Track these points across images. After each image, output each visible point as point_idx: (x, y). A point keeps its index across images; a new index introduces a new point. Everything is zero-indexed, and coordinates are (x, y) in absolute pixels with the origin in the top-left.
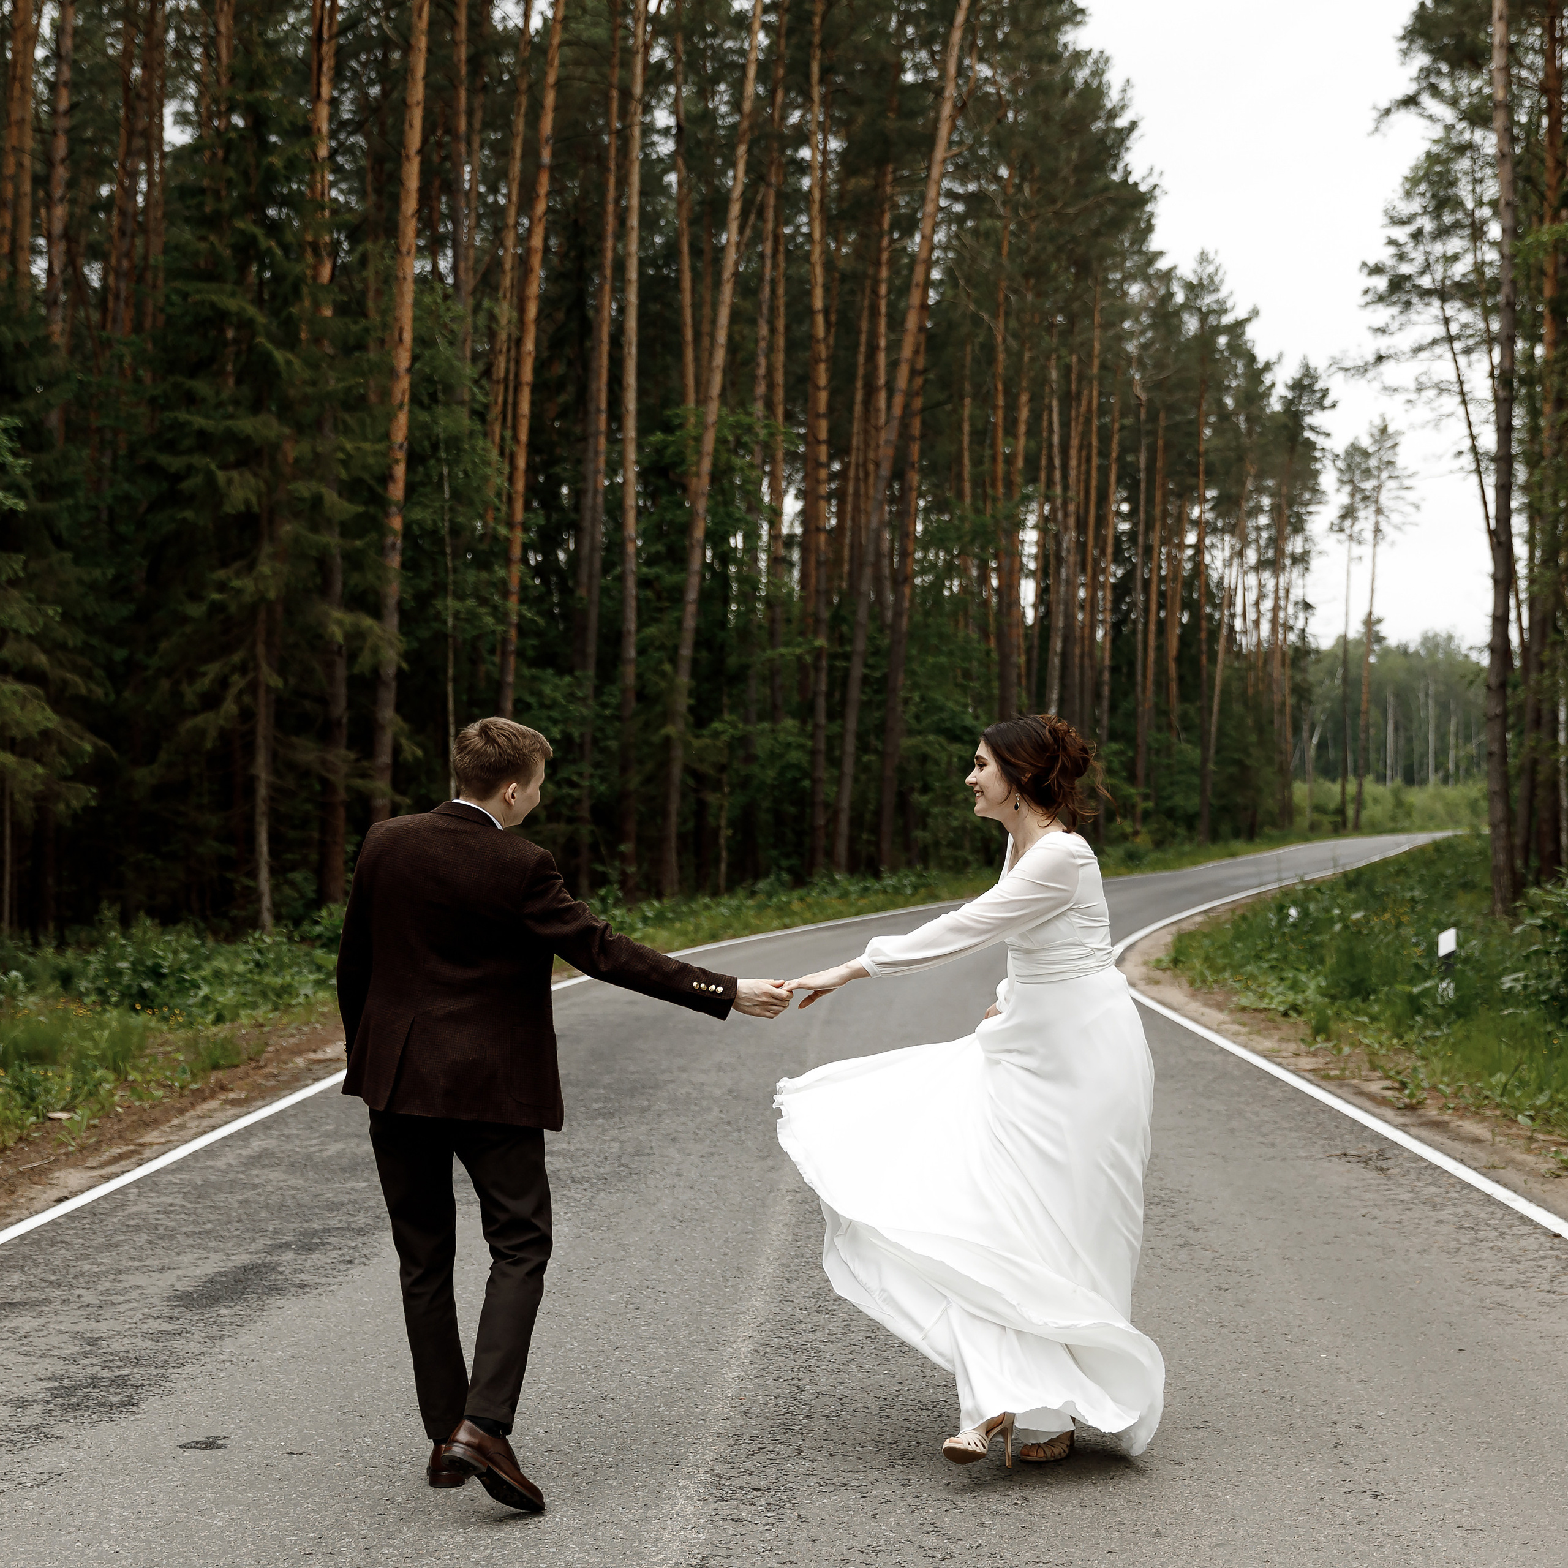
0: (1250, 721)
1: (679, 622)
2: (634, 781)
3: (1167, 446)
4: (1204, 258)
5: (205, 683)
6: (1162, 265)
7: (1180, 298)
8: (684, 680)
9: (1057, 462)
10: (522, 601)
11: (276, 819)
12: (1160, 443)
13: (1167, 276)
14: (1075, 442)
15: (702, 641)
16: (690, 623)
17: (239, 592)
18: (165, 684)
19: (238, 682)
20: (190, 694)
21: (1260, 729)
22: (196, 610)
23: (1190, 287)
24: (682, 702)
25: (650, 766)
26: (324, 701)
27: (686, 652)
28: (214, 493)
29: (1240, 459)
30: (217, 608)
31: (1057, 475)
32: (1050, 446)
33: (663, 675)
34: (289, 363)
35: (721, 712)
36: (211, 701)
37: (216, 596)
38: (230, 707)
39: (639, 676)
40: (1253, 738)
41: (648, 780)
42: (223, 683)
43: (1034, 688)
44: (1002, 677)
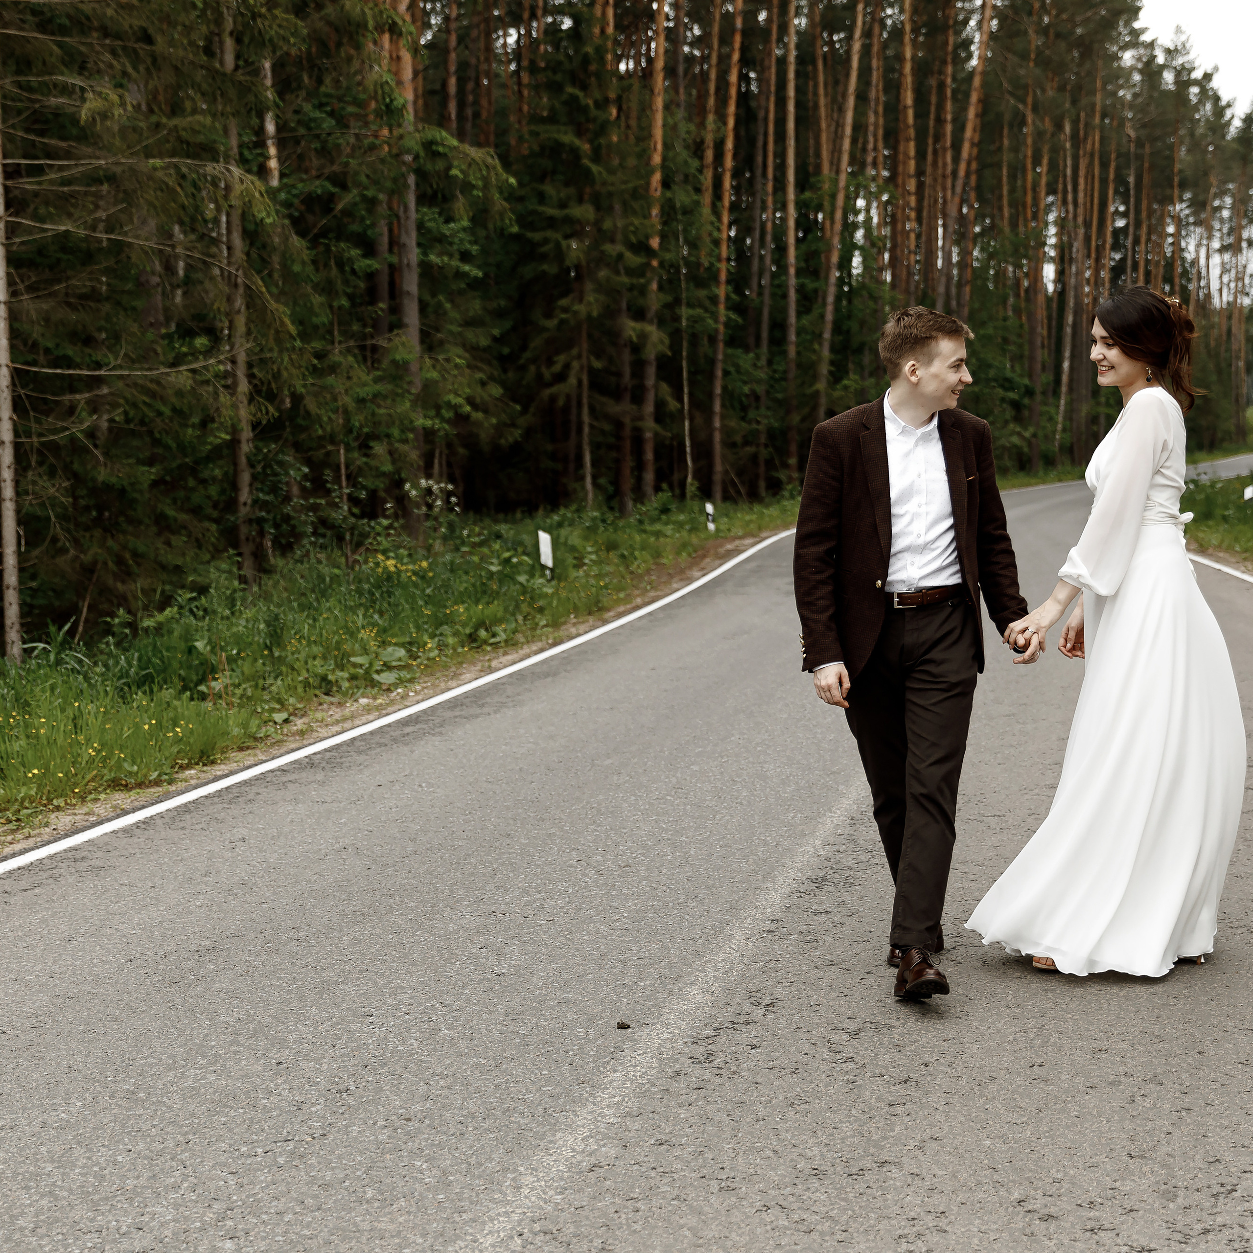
0: (1211, 366)
1: (822, 316)
2: (795, 418)
3: (1152, 167)
4: (1179, 30)
5: (557, 368)
6: (1146, 38)
7: (1161, 59)
8: (826, 353)
9: (1070, 188)
10: (728, 308)
11: (596, 447)
12: (1146, 165)
13: (1151, 45)
14: (1082, 172)
15: (837, 328)
16: (829, 317)
17: (576, 313)
18: (533, 368)
19: (575, 364)
20: (547, 374)
21: (1219, 372)
22: (551, 323)
23: (1168, 51)
24: (824, 369)
25: (806, 411)
26: (619, 375)
27: (827, 335)
28: (560, 255)
29: (1206, 174)
30: (562, 322)
31: (1070, 197)
32: (1065, 176)
33: (814, 351)
34: (600, 173)
35: (847, 373)
36: (561, 377)
37: (563, 316)
38: (572, 381)
39: (798, 353)
40: (1214, 378)
41: (803, 420)
42: (567, 366)
43: (1053, 347)
44: (1031, 343)
